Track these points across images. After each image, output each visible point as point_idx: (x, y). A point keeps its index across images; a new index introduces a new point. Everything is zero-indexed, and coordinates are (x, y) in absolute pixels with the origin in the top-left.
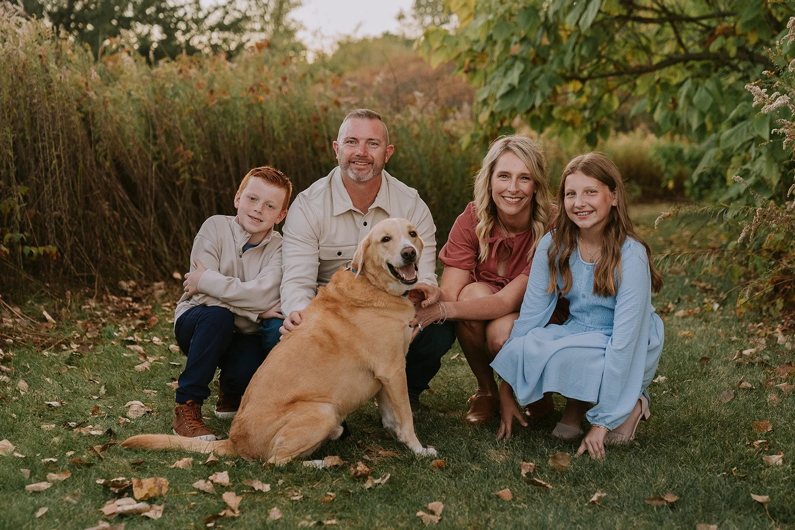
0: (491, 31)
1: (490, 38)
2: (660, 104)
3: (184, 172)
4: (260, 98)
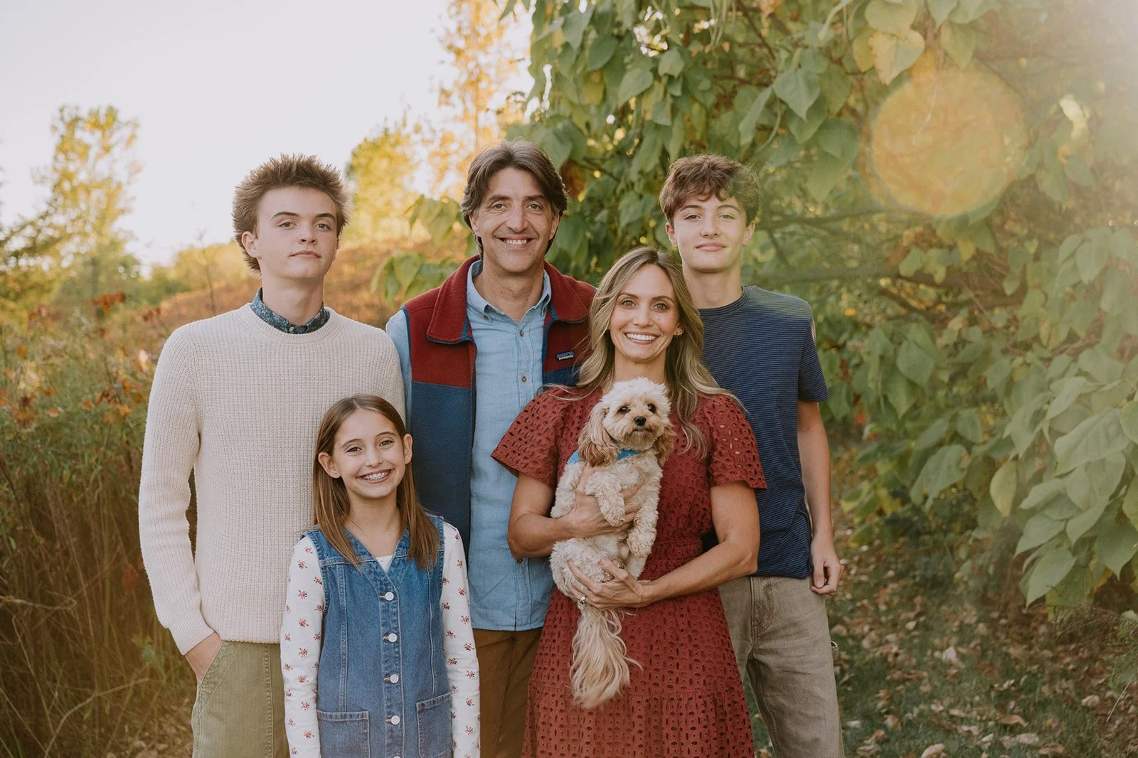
4: (124, 409)
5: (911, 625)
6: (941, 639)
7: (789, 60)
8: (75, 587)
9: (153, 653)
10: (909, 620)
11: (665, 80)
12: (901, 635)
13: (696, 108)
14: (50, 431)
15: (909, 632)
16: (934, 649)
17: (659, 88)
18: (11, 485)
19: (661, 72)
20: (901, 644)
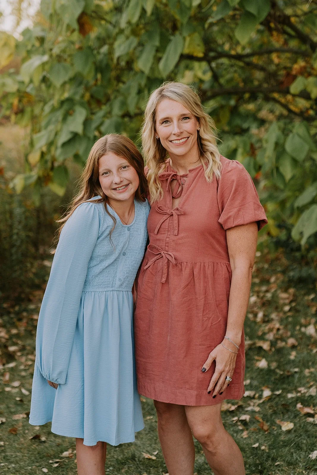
0: (45, 73)
1: (44, 80)
2: (240, 151)
5: (287, 308)
6: (305, 319)
10: (285, 305)
12: (281, 314)
15: (285, 313)
16: (301, 326)
20: (281, 321)
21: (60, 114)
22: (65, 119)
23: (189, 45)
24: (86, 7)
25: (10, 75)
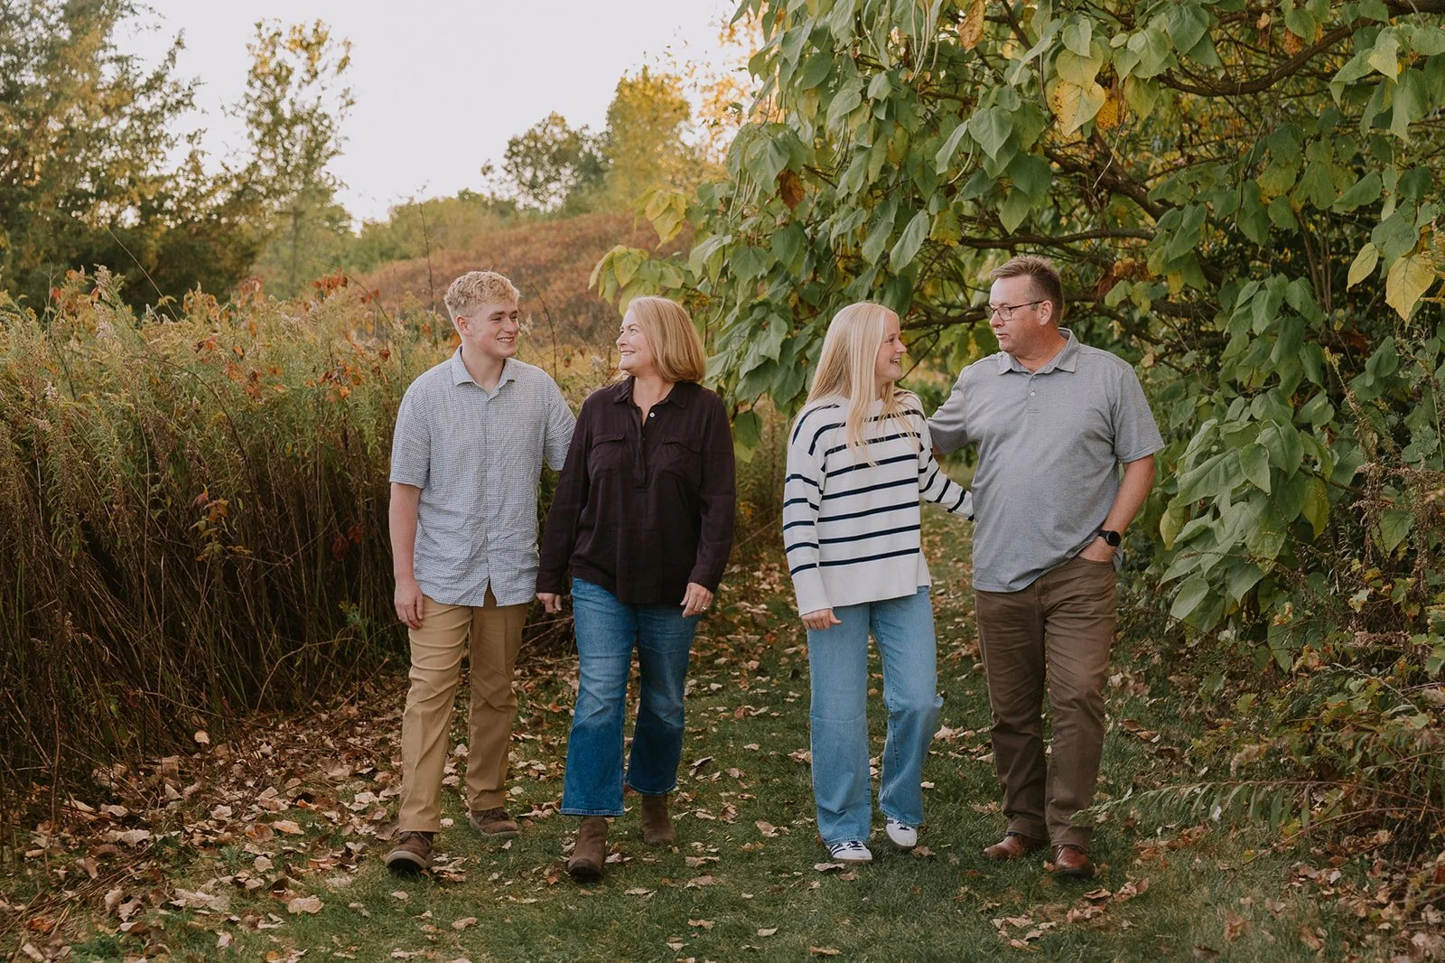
0: (726, 262)
1: (724, 272)
3: (209, 539)
4: (344, 390)
7: (986, 96)
8: (292, 550)
9: (358, 617)
11: (871, 102)
13: (899, 132)
14: (277, 405)
17: (866, 110)
18: (242, 452)
19: (871, 94)
21: (746, 326)
22: (753, 335)
23: (937, 228)
24: (790, 161)
25: (673, 261)
